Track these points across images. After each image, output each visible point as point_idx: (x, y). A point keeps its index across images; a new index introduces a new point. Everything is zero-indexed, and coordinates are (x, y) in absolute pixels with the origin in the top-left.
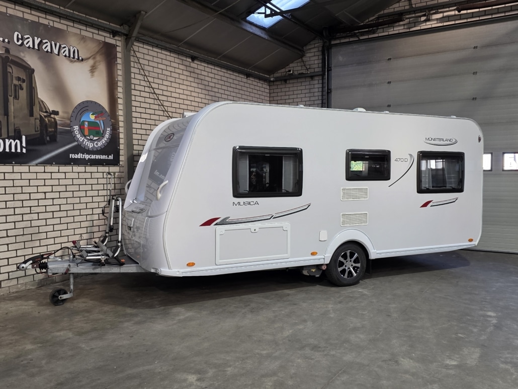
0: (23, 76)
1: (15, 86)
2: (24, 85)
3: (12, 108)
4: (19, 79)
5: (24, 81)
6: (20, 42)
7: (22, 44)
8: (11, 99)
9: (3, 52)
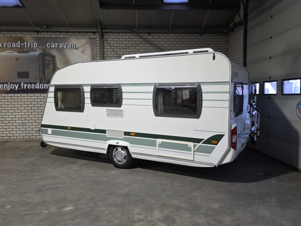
0: (51, 59)
1: (48, 64)
2: (51, 63)
3: (46, 72)
4: (49, 61)
5: (51, 61)
6: (50, 46)
7: (51, 47)
8: (46, 69)
9: (43, 52)
